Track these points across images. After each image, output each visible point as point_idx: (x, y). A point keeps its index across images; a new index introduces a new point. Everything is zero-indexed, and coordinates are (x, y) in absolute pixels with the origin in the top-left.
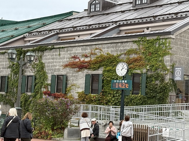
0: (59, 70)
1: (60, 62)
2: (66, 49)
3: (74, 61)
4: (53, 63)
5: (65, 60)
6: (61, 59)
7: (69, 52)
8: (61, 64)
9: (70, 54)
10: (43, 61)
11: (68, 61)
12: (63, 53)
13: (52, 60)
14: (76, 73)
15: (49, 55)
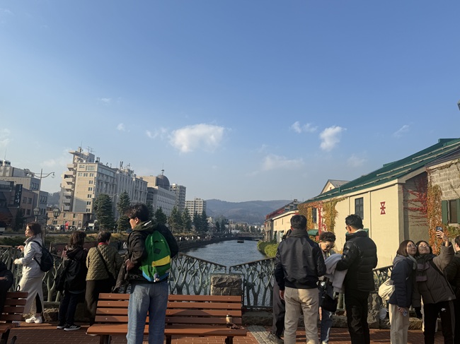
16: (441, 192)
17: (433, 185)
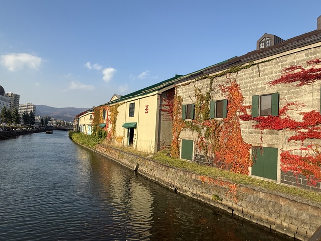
0: (263, 88)
1: (264, 79)
2: (274, 62)
3: (291, 73)
4: (253, 82)
5: (274, 75)
6: (266, 74)
7: (280, 64)
8: (267, 80)
9: (282, 66)
10: (238, 83)
11: (279, 75)
12: (269, 67)
13: (252, 79)
14: (296, 88)
15: (245, 74)
16: (182, 100)
17: (178, 95)
